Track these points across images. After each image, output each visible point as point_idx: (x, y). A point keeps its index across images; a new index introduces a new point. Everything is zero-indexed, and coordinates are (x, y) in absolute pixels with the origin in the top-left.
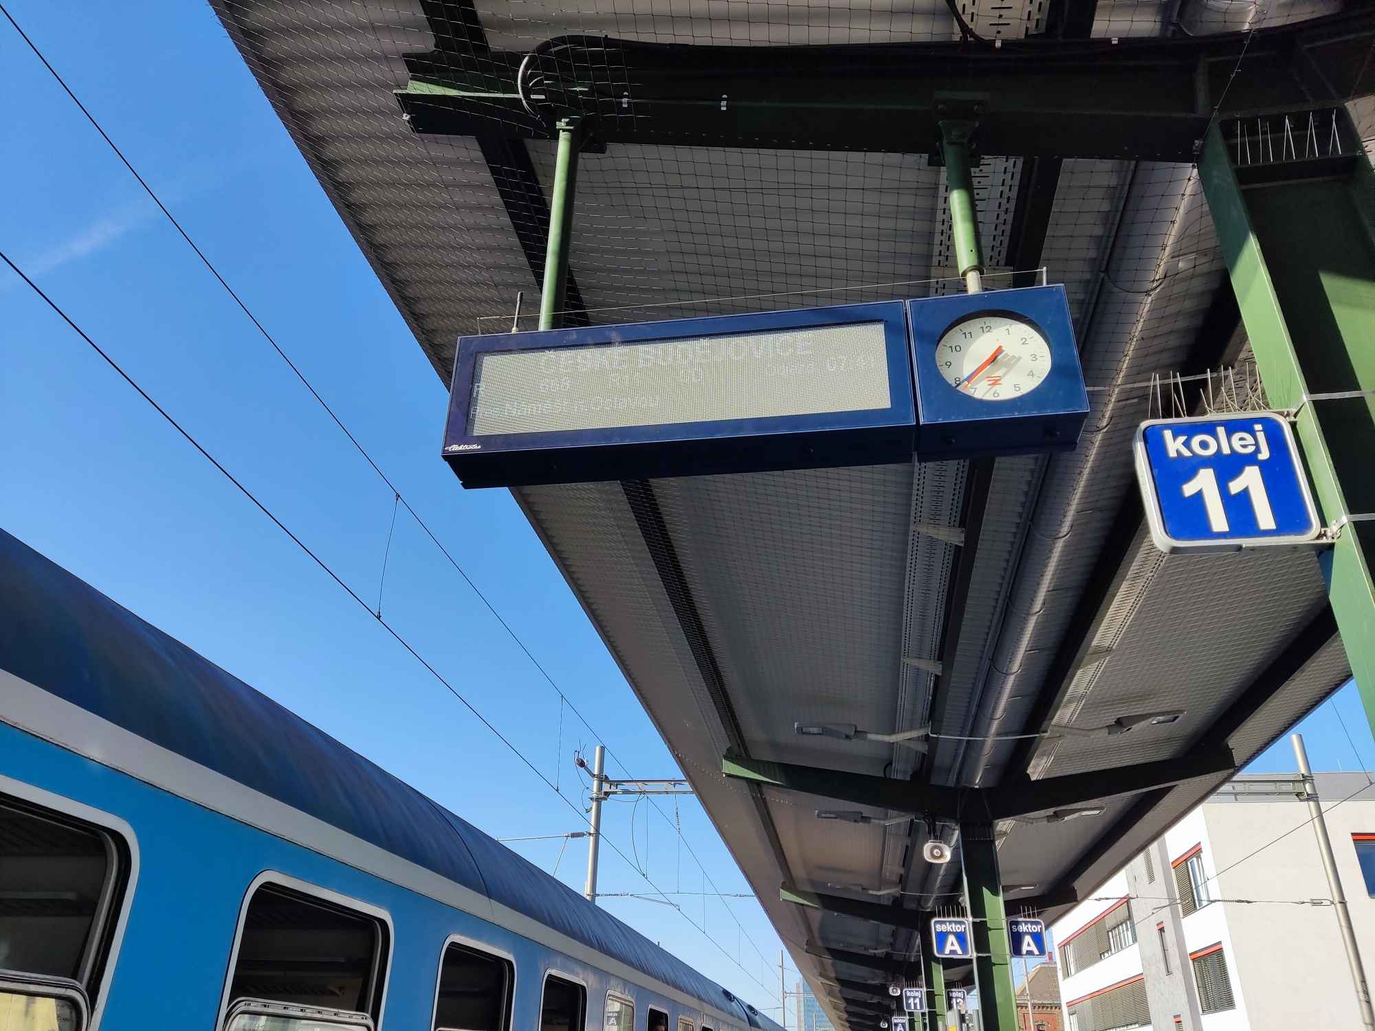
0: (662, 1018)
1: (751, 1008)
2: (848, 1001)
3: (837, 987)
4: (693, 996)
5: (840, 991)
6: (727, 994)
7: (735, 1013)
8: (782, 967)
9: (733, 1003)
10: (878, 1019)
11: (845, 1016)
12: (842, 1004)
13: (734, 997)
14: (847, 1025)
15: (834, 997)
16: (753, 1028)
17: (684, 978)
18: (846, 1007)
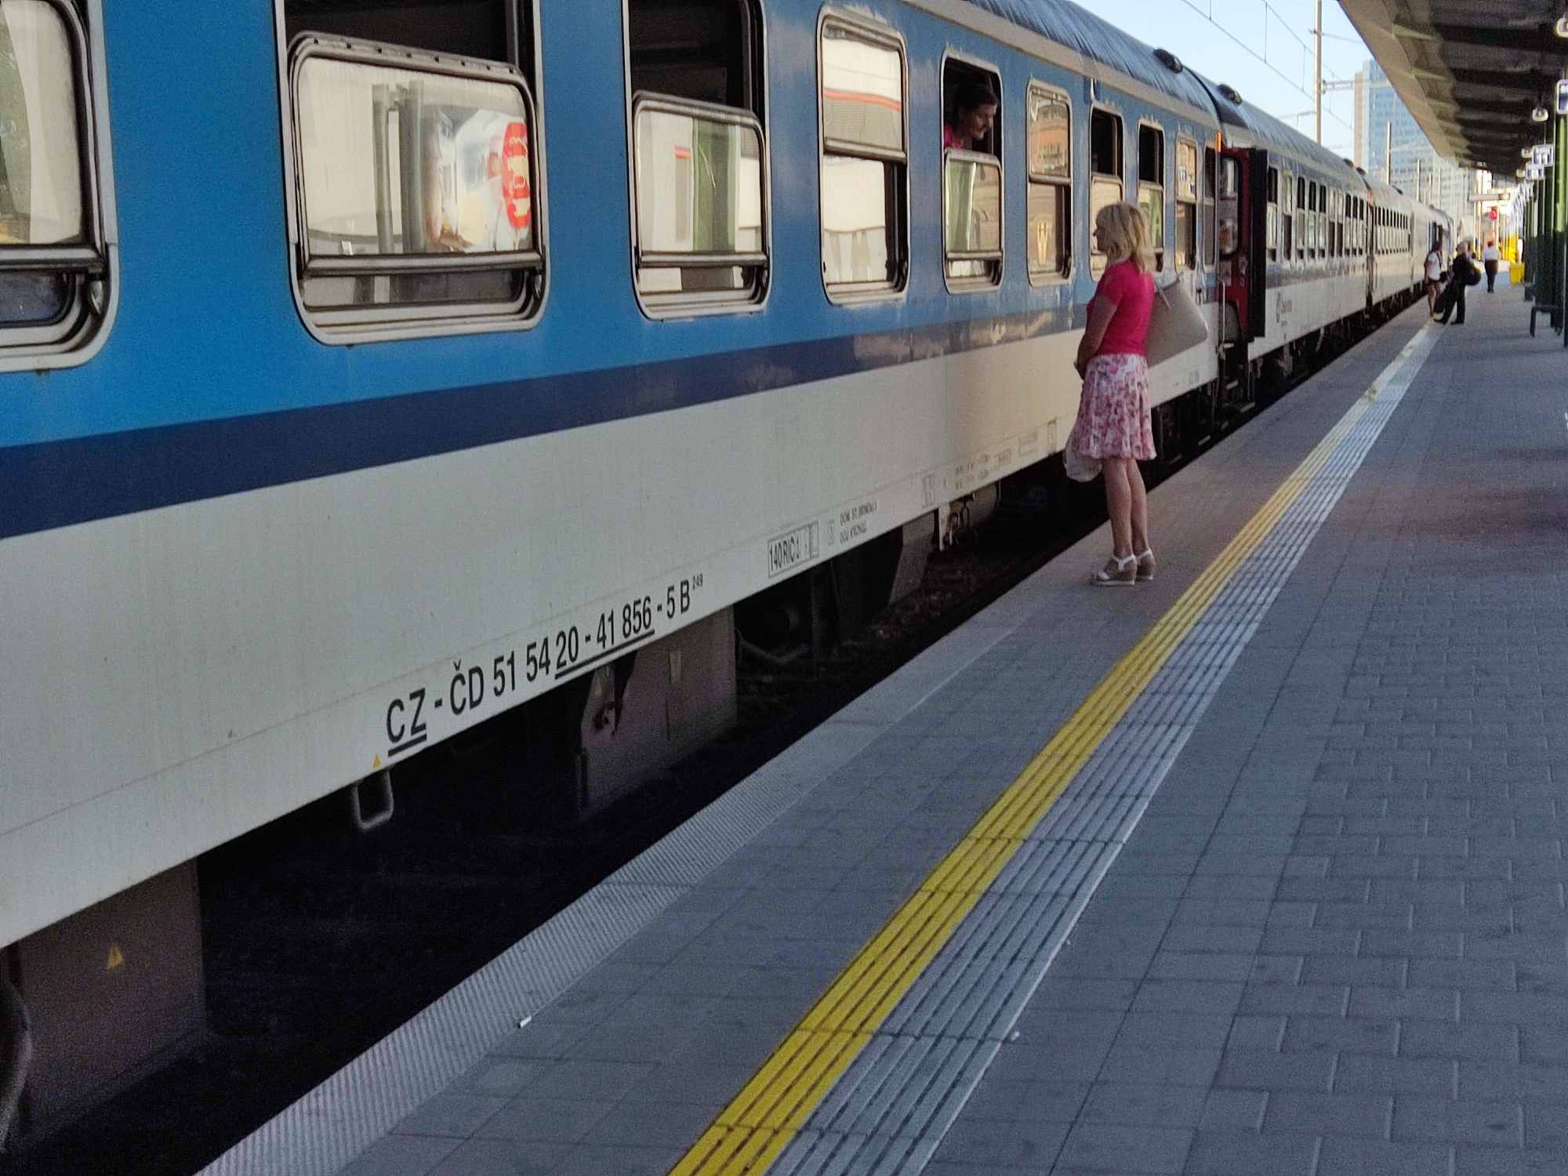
0: (986, 83)
1: (1225, 90)
2: (1462, 75)
3: (1434, 43)
4: (1072, 47)
5: (1443, 55)
6: (1166, 60)
7: (1180, 93)
8: (1318, 32)
9: (1180, 76)
10: (1526, 108)
11: (1451, 109)
12: (1446, 84)
13: (1182, 67)
14: (1458, 128)
15: (1429, 69)
16: (1226, 125)
17: (1050, 13)
18: (1453, 90)
